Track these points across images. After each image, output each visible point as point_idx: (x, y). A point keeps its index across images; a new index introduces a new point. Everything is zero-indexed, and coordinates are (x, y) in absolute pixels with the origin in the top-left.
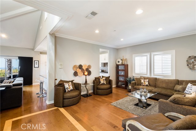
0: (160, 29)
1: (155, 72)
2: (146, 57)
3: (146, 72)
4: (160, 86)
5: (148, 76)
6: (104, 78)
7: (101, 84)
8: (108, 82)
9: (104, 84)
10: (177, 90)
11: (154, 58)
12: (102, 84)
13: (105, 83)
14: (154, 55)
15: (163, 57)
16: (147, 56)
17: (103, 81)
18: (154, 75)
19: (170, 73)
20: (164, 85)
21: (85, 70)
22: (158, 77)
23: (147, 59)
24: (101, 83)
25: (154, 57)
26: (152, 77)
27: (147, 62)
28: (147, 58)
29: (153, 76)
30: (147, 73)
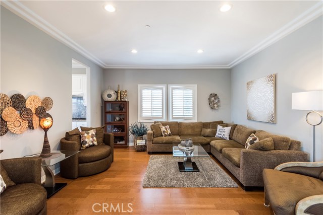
0: (200, 51)
1: (174, 114)
2: (160, 91)
3: (161, 114)
4: (185, 133)
5: (164, 120)
6: (93, 132)
7: (87, 147)
8: (101, 140)
9: (94, 145)
10: (206, 135)
11: (172, 94)
12: (90, 146)
13: (95, 143)
14: (173, 89)
15: (184, 92)
16: (162, 89)
17: (91, 139)
18: (173, 118)
19: (192, 114)
20: (190, 131)
21: (34, 112)
22: (179, 121)
23: (163, 93)
24: (87, 145)
25: (172, 91)
26: (169, 121)
27: (163, 98)
28: (163, 91)
29: (171, 120)
30: (163, 115)
